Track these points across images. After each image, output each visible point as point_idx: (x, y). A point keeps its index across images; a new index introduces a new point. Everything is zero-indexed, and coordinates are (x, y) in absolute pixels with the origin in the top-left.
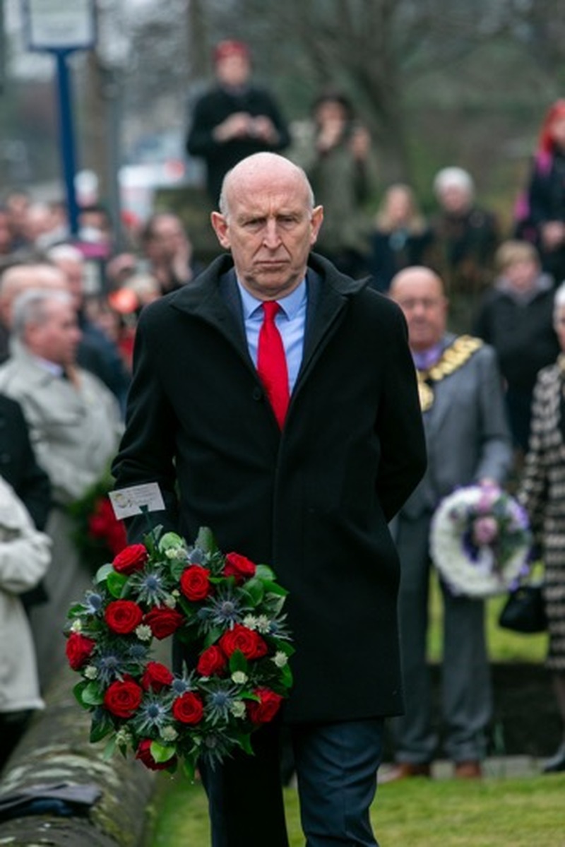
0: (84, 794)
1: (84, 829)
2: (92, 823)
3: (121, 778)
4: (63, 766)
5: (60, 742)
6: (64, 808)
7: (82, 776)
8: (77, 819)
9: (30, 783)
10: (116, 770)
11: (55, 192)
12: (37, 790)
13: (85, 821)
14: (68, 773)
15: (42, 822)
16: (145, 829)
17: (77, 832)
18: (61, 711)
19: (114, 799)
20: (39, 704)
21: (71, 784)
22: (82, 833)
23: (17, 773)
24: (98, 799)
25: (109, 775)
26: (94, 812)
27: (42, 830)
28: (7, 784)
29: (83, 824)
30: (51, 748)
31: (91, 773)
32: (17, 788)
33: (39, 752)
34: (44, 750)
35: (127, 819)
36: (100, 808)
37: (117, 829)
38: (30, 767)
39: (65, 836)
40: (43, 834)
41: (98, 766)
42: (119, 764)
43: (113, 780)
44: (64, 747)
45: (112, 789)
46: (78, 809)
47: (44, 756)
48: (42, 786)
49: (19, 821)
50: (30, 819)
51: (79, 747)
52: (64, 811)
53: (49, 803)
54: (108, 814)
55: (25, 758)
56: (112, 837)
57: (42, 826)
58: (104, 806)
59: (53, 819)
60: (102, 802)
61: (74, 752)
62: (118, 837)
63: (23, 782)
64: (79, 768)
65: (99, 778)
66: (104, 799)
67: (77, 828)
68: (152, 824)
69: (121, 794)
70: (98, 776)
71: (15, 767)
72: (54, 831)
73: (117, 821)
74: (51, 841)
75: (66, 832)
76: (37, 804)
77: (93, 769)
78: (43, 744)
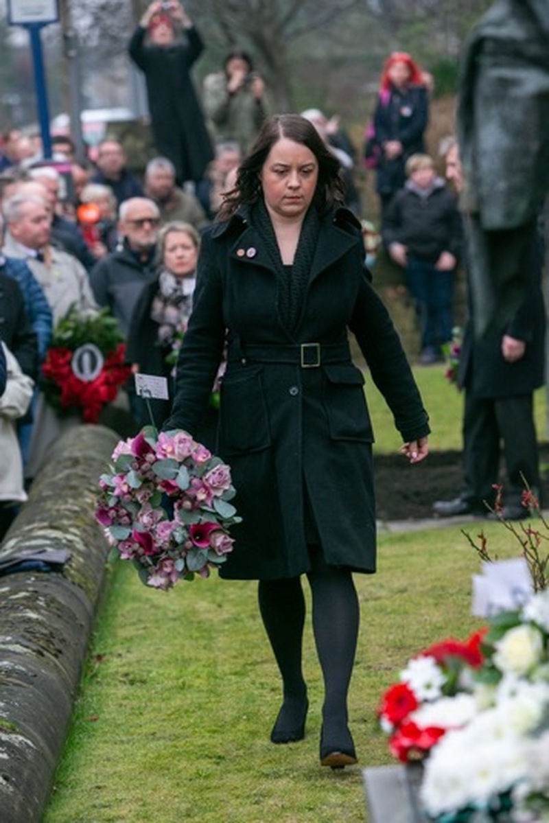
0: (57, 556)
1: (59, 581)
2: (65, 577)
3: (86, 545)
4: (45, 537)
5: (42, 520)
6: (45, 566)
7: (57, 543)
8: (54, 574)
9: (20, 549)
10: (82, 539)
11: (35, 129)
12: (25, 554)
13: (60, 575)
14: (48, 542)
15: (28, 576)
16: (104, 580)
17: (55, 583)
18: (44, 499)
19: (81, 560)
20: (23, 497)
21: (49, 550)
22: (58, 584)
23: (12, 543)
24: (69, 560)
25: (78, 543)
26: (67, 569)
27: (29, 582)
28: (5, 550)
29: (59, 578)
30: (36, 525)
31: (64, 541)
32: (12, 553)
33: (27, 528)
34: (30, 527)
35: (90, 573)
36: (71, 566)
37: (83, 580)
38: (20, 538)
39: (46, 586)
40: (29, 585)
41: (69, 537)
42: (84, 535)
43: (80, 546)
44: (45, 524)
45: (79, 552)
46: (55, 567)
47: (31, 530)
48: (29, 552)
49: (13, 576)
50: (22, 574)
51: (55, 524)
52: (45, 569)
53: (33, 564)
54: (78, 570)
55: (18, 532)
56: (80, 586)
57: (29, 579)
58: (74, 565)
59: (37, 574)
60: (72, 562)
61: (52, 527)
62: (83, 585)
63: (15, 549)
64: (55, 538)
65: (70, 545)
66: (73, 559)
67: (54, 580)
68: (109, 576)
69: (87, 556)
70: (69, 544)
71: (11, 538)
72: (38, 583)
73: (83, 575)
74: (36, 589)
75: (45, 583)
76: (24, 564)
77: (65, 538)
78: (29, 523)
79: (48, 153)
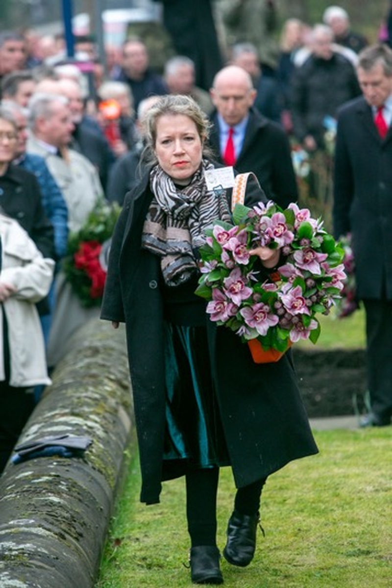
0: (79, 442)
1: (79, 465)
2: (86, 462)
3: (106, 432)
4: (66, 424)
5: (64, 407)
6: (66, 452)
7: (78, 430)
8: (75, 459)
9: (43, 435)
10: (102, 426)
11: (58, 28)
12: (47, 440)
13: (81, 460)
14: (69, 428)
15: (52, 461)
16: (123, 466)
17: (74, 468)
18: (66, 386)
19: (101, 446)
20: (48, 382)
21: (71, 436)
22: (79, 469)
23: (34, 428)
24: (90, 445)
25: (98, 430)
26: (88, 454)
27: (52, 466)
28: (28, 436)
29: (80, 462)
30: (57, 412)
31: (85, 428)
32: (34, 438)
33: (49, 414)
34: (53, 413)
35: (110, 459)
36: (91, 452)
37: (103, 466)
38: (43, 424)
39: (67, 471)
40: (52, 470)
41: (90, 423)
42: (104, 422)
43: (100, 433)
44: (67, 411)
45: (99, 438)
46: (76, 453)
47: (53, 416)
48: (52, 437)
49: (35, 461)
50: (43, 459)
51: (76, 411)
52: (66, 454)
53: (56, 448)
54: (98, 456)
55: (40, 418)
56: (100, 471)
57: (52, 464)
58: (94, 450)
59: (59, 460)
60: (92, 448)
61: (73, 414)
62: (104, 471)
63: (38, 434)
64: (77, 424)
65: (90, 431)
66: (93, 445)
67: (75, 465)
68: (127, 463)
69: (106, 442)
70: (90, 430)
71: (33, 425)
72: (59, 468)
73: (102, 460)
74: (58, 474)
75: (67, 468)
76: (46, 449)
77: (86, 425)
78: (52, 409)
79: (71, 52)
